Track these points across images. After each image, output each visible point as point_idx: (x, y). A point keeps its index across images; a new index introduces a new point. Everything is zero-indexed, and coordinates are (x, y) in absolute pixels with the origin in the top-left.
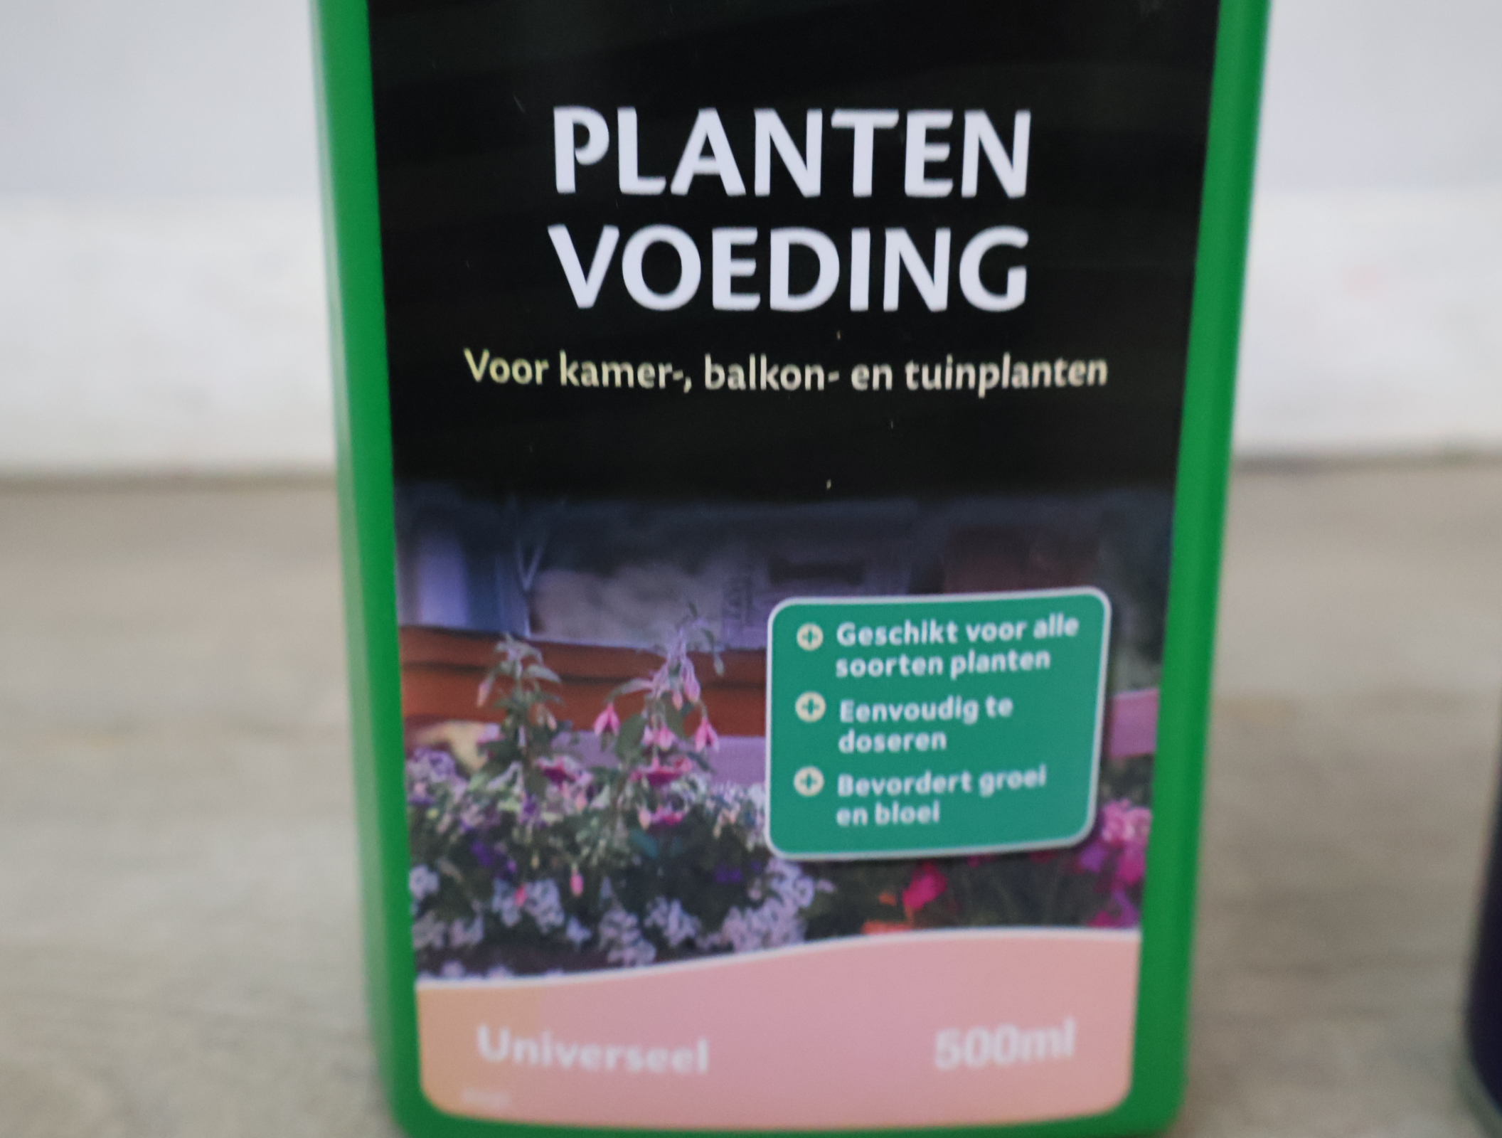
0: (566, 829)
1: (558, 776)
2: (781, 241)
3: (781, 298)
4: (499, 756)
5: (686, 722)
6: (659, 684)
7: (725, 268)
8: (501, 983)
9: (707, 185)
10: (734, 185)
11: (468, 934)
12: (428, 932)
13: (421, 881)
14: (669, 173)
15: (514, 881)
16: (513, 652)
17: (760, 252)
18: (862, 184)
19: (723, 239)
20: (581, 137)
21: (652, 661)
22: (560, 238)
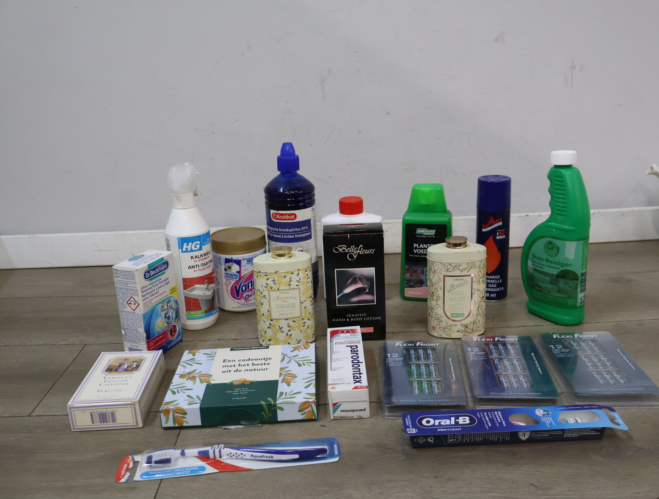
0: (414, 279)
1: (413, 276)
2: (425, 250)
3: (425, 253)
4: (410, 275)
5: (420, 274)
6: (419, 272)
7: (422, 251)
8: (409, 288)
9: (421, 247)
10: (423, 247)
11: (408, 286)
12: (405, 285)
13: (405, 282)
14: (419, 247)
15: (411, 282)
16: (411, 270)
17: (424, 251)
19: (422, 250)
20: (415, 245)
22: (414, 250)
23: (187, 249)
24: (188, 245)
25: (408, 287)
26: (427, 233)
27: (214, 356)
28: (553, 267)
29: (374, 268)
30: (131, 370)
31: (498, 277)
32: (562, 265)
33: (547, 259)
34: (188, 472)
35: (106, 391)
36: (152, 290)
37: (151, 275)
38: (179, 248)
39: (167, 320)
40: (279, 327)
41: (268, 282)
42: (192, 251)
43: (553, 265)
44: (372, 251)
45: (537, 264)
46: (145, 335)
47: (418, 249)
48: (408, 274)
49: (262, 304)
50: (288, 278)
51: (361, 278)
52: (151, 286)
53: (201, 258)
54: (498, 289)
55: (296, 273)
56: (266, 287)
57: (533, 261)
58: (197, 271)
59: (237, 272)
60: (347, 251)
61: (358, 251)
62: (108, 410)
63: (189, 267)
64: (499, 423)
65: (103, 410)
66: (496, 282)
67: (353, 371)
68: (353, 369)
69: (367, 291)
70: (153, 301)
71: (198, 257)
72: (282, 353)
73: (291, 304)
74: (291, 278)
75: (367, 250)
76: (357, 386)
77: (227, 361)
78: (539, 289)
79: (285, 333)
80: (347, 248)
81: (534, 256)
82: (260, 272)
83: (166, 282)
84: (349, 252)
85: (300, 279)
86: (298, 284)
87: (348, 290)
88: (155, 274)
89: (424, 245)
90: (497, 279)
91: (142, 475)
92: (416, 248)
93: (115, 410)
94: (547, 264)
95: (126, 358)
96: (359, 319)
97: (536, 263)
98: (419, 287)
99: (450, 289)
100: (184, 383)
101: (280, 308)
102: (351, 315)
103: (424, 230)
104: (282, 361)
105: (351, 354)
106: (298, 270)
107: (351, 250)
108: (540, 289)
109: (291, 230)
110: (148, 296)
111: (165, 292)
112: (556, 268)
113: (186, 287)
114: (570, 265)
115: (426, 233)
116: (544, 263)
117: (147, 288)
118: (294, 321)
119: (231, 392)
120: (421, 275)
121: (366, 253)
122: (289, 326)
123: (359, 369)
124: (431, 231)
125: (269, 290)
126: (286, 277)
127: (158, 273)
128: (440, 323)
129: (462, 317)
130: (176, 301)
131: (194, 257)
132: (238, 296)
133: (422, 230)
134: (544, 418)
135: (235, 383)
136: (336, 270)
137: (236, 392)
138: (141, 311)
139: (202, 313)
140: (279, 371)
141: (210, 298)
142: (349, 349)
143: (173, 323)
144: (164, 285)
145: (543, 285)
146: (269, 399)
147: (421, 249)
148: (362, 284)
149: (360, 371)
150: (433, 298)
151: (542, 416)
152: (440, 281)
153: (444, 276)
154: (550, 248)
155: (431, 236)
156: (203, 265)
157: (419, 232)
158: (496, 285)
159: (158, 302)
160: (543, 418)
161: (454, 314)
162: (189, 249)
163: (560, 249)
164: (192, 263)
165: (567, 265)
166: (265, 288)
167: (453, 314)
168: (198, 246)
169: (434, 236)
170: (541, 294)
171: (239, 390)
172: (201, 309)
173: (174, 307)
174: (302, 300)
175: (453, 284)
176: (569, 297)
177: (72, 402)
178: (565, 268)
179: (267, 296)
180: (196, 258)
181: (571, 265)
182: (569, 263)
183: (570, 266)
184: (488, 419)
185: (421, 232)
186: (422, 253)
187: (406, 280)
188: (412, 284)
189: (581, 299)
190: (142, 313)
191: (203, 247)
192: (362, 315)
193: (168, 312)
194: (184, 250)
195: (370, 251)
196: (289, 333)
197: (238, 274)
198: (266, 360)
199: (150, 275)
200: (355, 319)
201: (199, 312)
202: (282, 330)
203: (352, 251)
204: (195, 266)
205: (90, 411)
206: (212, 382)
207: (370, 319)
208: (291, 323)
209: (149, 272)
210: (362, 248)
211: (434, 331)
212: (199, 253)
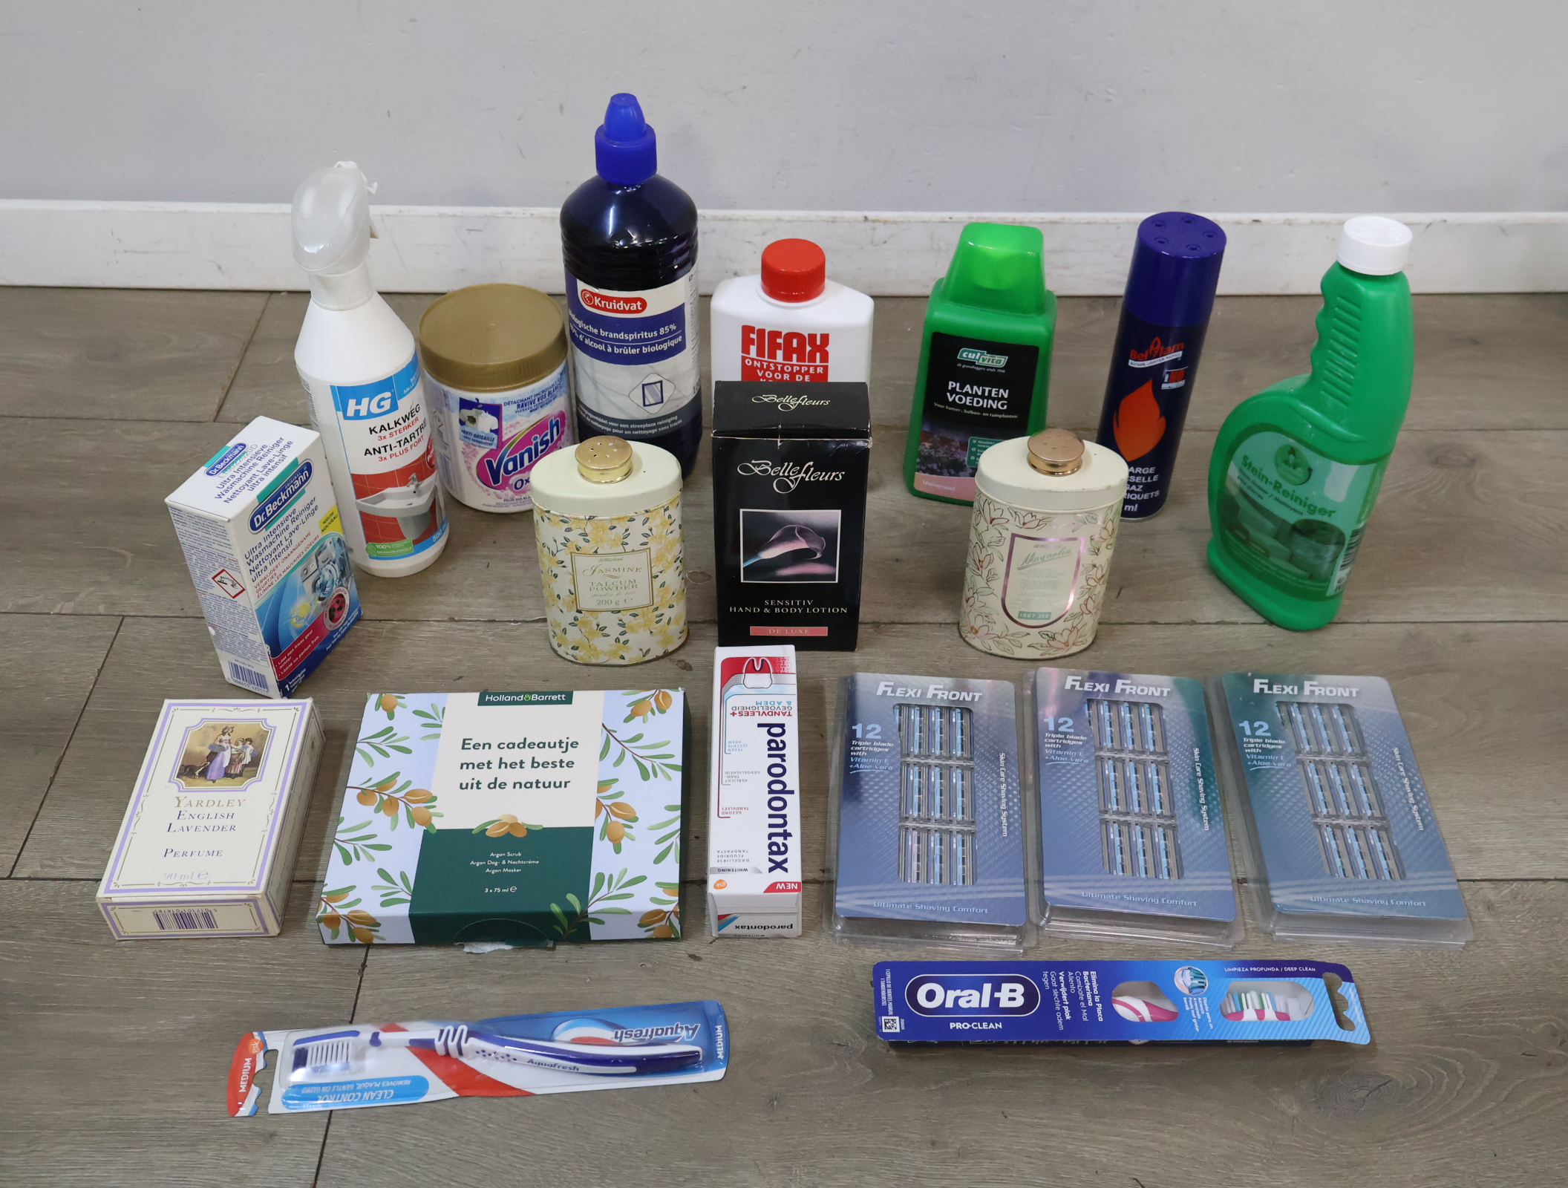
0: (940, 457)
1: (939, 451)
2: (975, 399)
3: (975, 404)
4: (931, 448)
5: (957, 449)
6: (954, 443)
7: (968, 401)
8: (929, 475)
9: (967, 392)
10: (970, 392)
11: (923, 468)
12: (918, 467)
13: (918, 460)
14: (962, 390)
15: (932, 462)
16: (936, 436)
17: (973, 400)
18: (986, 394)
19: (968, 398)
20: (951, 385)
21: (954, 441)
22: (948, 394)
23: (357, 412)
24: (358, 403)
25: (924, 472)
26: (986, 362)
27: (437, 722)
28: (1288, 506)
29: (840, 511)
30: (240, 775)
31: (1152, 470)
32: (1312, 508)
33: (1277, 482)
34: (389, 1094)
35: (184, 854)
36: (274, 545)
37: (268, 515)
38: (337, 409)
39: (319, 594)
40: (598, 625)
41: (568, 535)
42: (370, 415)
43: (1287, 501)
44: (837, 476)
45: (1249, 483)
46: (267, 649)
47: (958, 393)
48: (927, 445)
49: (556, 576)
50: (620, 530)
51: (805, 531)
52: (270, 540)
53: (395, 429)
54: (1145, 496)
55: (640, 520)
56: (565, 545)
57: (1241, 471)
58: (388, 457)
59: (491, 431)
60: (772, 474)
61: (802, 475)
62: (196, 909)
63: (367, 452)
64: (1088, 1008)
65: (182, 909)
66: (1143, 481)
67: (771, 826)
68: (771, 816)
69: (819, 556)
70: (278, 571)
71: (387, 428)
72: (603, 725)
73: (627, 582)
74: (627, 530)
75: (824, 474)
76: (776, 883)
77: (471, 746)
78: (1244, 537)
79: (611, 640)
80: (772, 468)
81: (1246, 463)
82: (548, 512)
83: (310, 511)
84: (778, 476)
85: (651, 530)
86: (645, 540)
87: (769, 554)
88: (279, 507)
89: (975, 388)
90: (1146, 476)
91: (286, 1097)
92: (953, 391)
93: (210, 908)
94: (1275, 493)
95: (225, 723)
96: (793, 610)
97: (1249, 479)
98: (951, 475)
99: (1025, 565)
100: (369, 823)
101: (600, 589)
102: (776, 603)
103: (979, 354)
104: (603, 754)
105: (770, 756)
106: (647, 511)
107: (784, 472)
108: (1247, 541)
109: (631, 337)
110: (267, 563)
111: (309, 534)
112: (1295, 511)
113: (360, 493)
114: (1330, 513)
115: (984, 360)
116: (1269, 488)
117: (262, 547)
118: (635, 615)
119: (481, 863)
120: (959, 450)
121: (821, 479)
122: (623, 625)
123: (784, 817)
124: (997, 358)
125: (571, 553)
126: (614, 527)
127: (286, 501)
128: (989, 624)
129: (1045, 619)
130: (339, 540)
131: (378, 429)
132: (496, 481)
133: (972, 352)
134: (1191, 999)
135: (492, 832)
136: (741, 510)
137: (494, 864)
138: (252, 600)
139: (407, 546)
140: (593, 794)
141: (425, 510)
142: (763, 735)
143: (336, 591)
144: (304, 520)
145: (1254, 533)
146: (571, 898)
147: (967, 394)
148: (807, 542)
149: (785, 824)
150: (980, 573)
151: (1186, 991)
152: (1001, 543)
153: (1014, 536)
154: (1291, 462)
155: (996, 369)
156: (402, 443)
157: (964, 355)
158: (1141, 486)
159: (292, 566)
160: (1188, 1000)
161: (1027, 613)
162: (363, 413)
163: (1313, 473)
164: (374, 442)
165: (1323, 511)
166: (561, 547)
167: (1023, 613)
168: (387, 404)
169: (1003, 371)
170: (1246, 550)
171: (500, 860)
172: (403, 538)
173: (334, 556)
174: (655, 571)
175: (1034, 554)
176: (1311, 577)
177: (107, 890)
178: (1317, 517)
179: (567, 563)
180: (383, 431)
181: (1333, 514)
182: (1329, 508)
183: (1330, 515)
184: (1064, 997)
185: (970, 356)
186: (968, 403)
187: (920, 455)
188: (935, 466)
189: (1339, 582)
190: (255, 607)
191: (400, 403)
192: (801, 603)
193: (320, 574)
194: (350, 413)
195: (831, 475)
196: (622, 639)
197: (495, 436)
198: (564, 750)
199: (265, 515)
200: (785, 610)
201: (398, 546)
202: (604, 632)
203: (786, 474)
204: (382, 450)
205: (153, 910)
206: (439, 824)
207: (821, 610)
208: (627, 618)
209: (261, 511)
210: (812, 469)
211: (974, 636)
212: (390, 419)
